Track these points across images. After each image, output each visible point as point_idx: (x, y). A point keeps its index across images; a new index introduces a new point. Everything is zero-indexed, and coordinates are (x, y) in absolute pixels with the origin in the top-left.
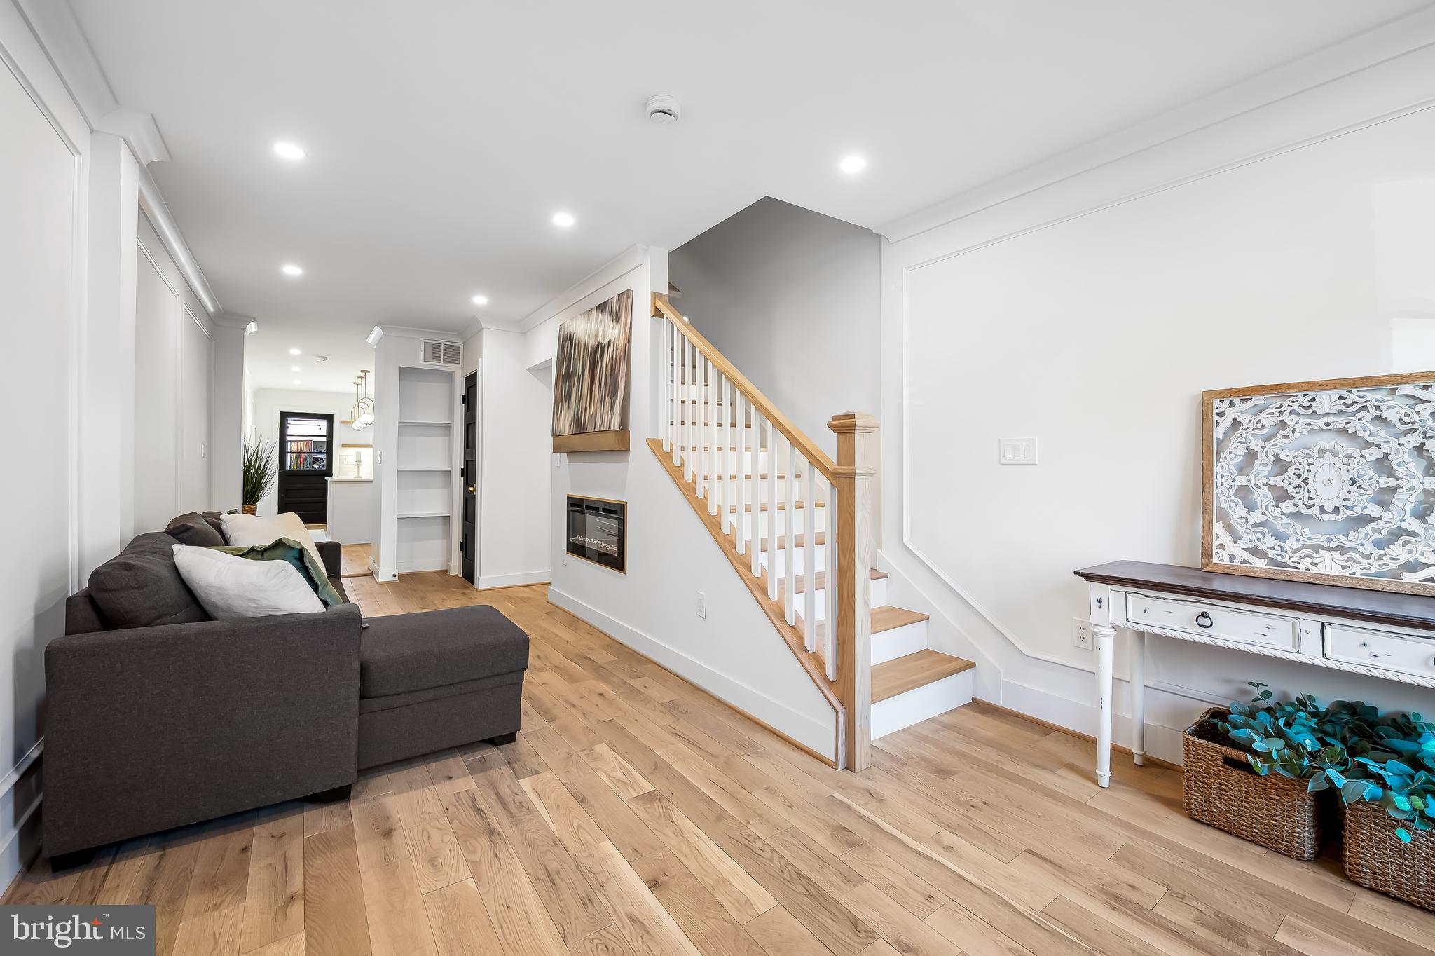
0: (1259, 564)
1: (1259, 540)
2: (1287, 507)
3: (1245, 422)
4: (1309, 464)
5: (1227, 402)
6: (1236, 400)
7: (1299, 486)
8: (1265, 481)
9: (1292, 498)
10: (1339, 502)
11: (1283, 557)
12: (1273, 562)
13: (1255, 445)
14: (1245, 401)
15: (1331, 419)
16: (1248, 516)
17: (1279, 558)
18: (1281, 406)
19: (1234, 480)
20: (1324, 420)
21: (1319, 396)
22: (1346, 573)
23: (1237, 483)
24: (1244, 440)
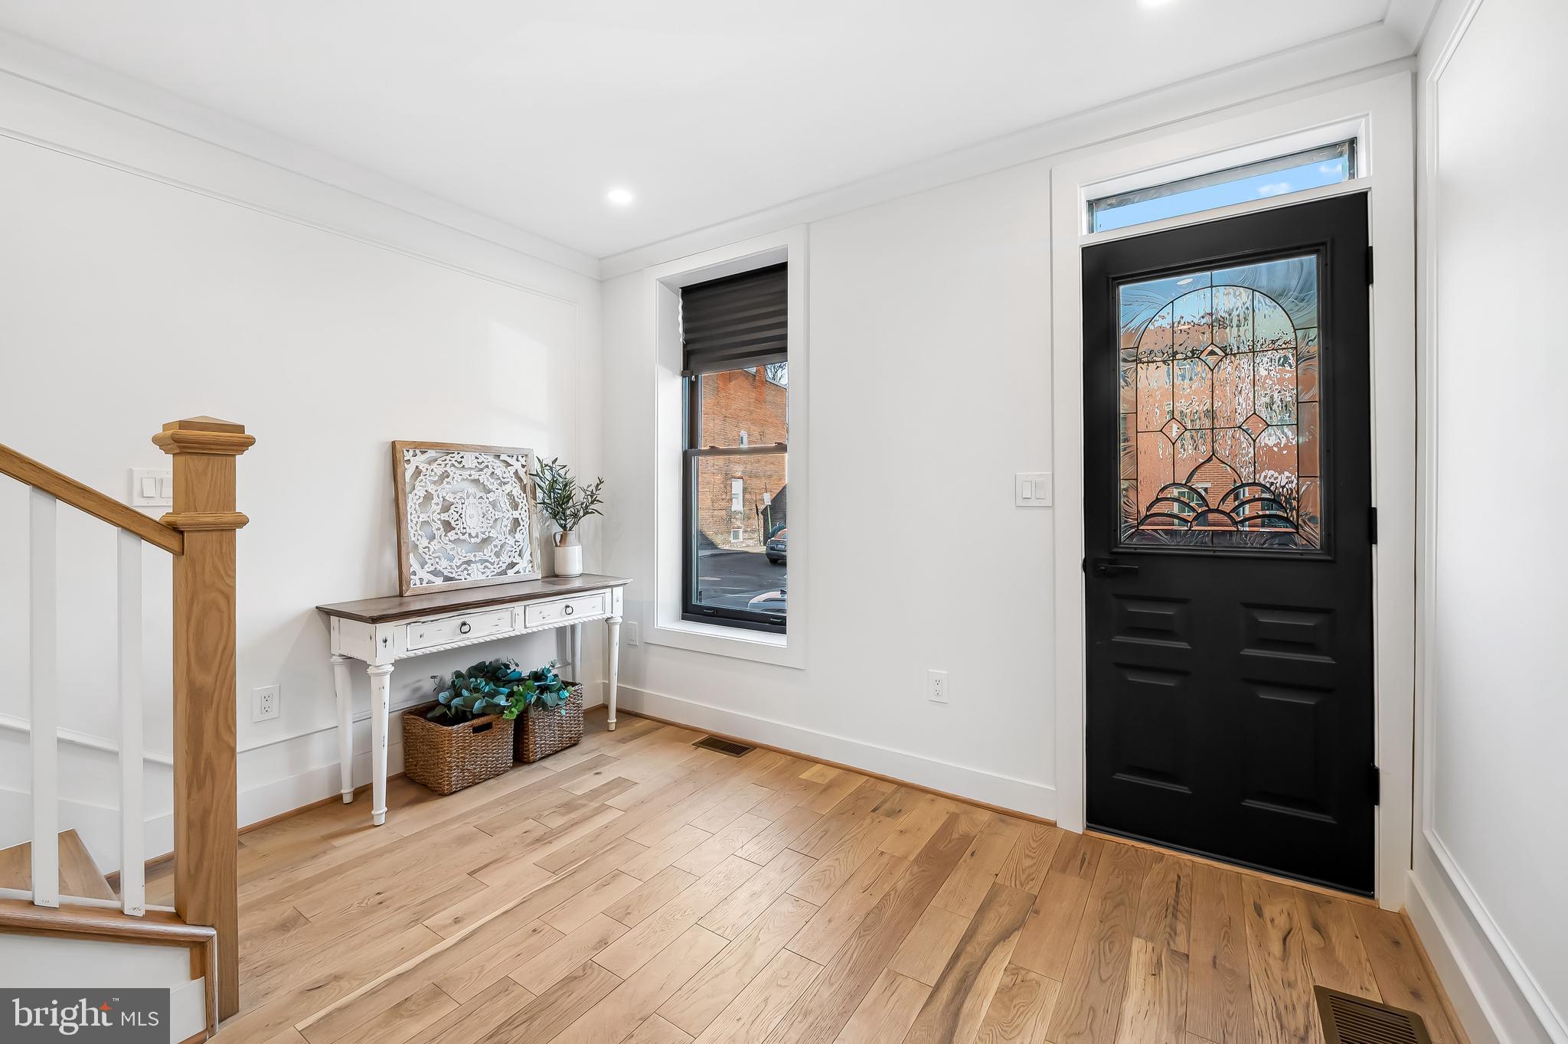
0: (439, 581)
1: (437, 563)
2: (452, 535)
3: (424, 470)
4: (462, 504)
5: (411, 452)
6: (418, 451)
7: (457, 520)
8: (439, 517)
9: (454, 529)
10: (478, 530)
11: (452, 573)
12: (447, 579)
13: (431, 488)
14: (423, 452)
15: (472, 472)
16: (429, 546)
17: (450, 575)
18: (446, 460)
19: (419, 517)
20: (468, 473)
21: (467, 455)
22: (483, 577)
23: (421, 520)
24: (423, 484)
